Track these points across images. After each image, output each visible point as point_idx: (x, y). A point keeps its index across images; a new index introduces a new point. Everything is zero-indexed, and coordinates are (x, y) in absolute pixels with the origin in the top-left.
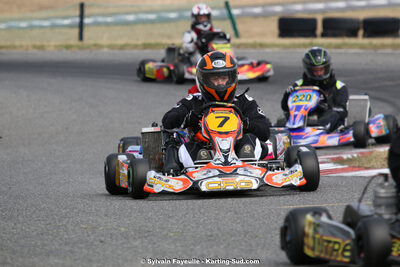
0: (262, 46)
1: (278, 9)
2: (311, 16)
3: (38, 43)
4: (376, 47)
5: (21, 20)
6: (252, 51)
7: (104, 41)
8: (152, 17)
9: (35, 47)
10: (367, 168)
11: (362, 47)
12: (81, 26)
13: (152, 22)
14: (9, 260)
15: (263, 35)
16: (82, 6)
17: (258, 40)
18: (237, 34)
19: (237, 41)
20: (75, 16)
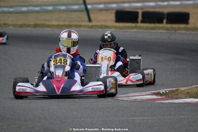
0: (106, 27)
1: (114, 6)
2: (134, 10)
4: (175, 30)
6: (100, 30)
7: (9, 22)
8: (37, 9)
10: (177, 98)
11: (167, 29)
13: (38, 12)
15: (105, 21)
17: (104, 23)
18: (90, 20)
19: (90, 24)
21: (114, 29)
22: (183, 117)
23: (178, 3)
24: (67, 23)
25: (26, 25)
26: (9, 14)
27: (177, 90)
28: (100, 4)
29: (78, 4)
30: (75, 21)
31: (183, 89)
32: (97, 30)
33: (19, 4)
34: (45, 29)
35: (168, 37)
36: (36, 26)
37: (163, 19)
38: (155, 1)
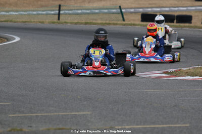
0: (134, 25)
1: (141, 10)
2: (155, 13)
3: (41, 21)
4: (182, 27)
5: (34, 11)
6: (130, 27)
7: (68, 21)
8: (88, 11)
9: (40, 22)
10: (179, 76)
11: (176, 27)
12: (59, 14)
13: (88, 14)
14: (33, 108)
15: (134, 20)
16: (60, 6)
17: (133, 22)
18: (124, 20)
19: (124, 23)
20: (57, 10)
21: (139, 26)
23: (185, 9)
24: (108, 22)
25: (79, 23)
26: (68, 15)
27: (179, 70)
28: (131, 8)
29: (116, 9)
30: (113, 20)
32: (128, 27)
33: (75, 8)
34: (92, 26)
36: (86, 23)
37: (174, 20)
38: (169, 7)
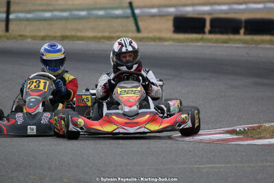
0: (161, 39)
1: (172, 10)
2: (200, 16)
4: (257, 43)
6: (152, 43)
8: (65, 14)
10: (259, 138)
11: (245, 42)
12: (7, 20)
13: (66, 19)
15: (159, 31)
16: (8, 4)
17: (157, 35)
18: (138, 30)
19: (139, 35)
20: (3, 13)
21: (171, 43)
22: (267, 164)
23: (260, 6)
24: (107, 34)
25: (50, 36)
26: (26, 22)
27: (259, 127)
28: (153, 7)
29: (122, 8)
30: (117, 31)
31: (267, 125)
32: (148, 43)
33: (40, 8)
34: (76, 42)
35: (247, 53)
36: (64, 38)
37: (240, 28)
38: (228, 4)
